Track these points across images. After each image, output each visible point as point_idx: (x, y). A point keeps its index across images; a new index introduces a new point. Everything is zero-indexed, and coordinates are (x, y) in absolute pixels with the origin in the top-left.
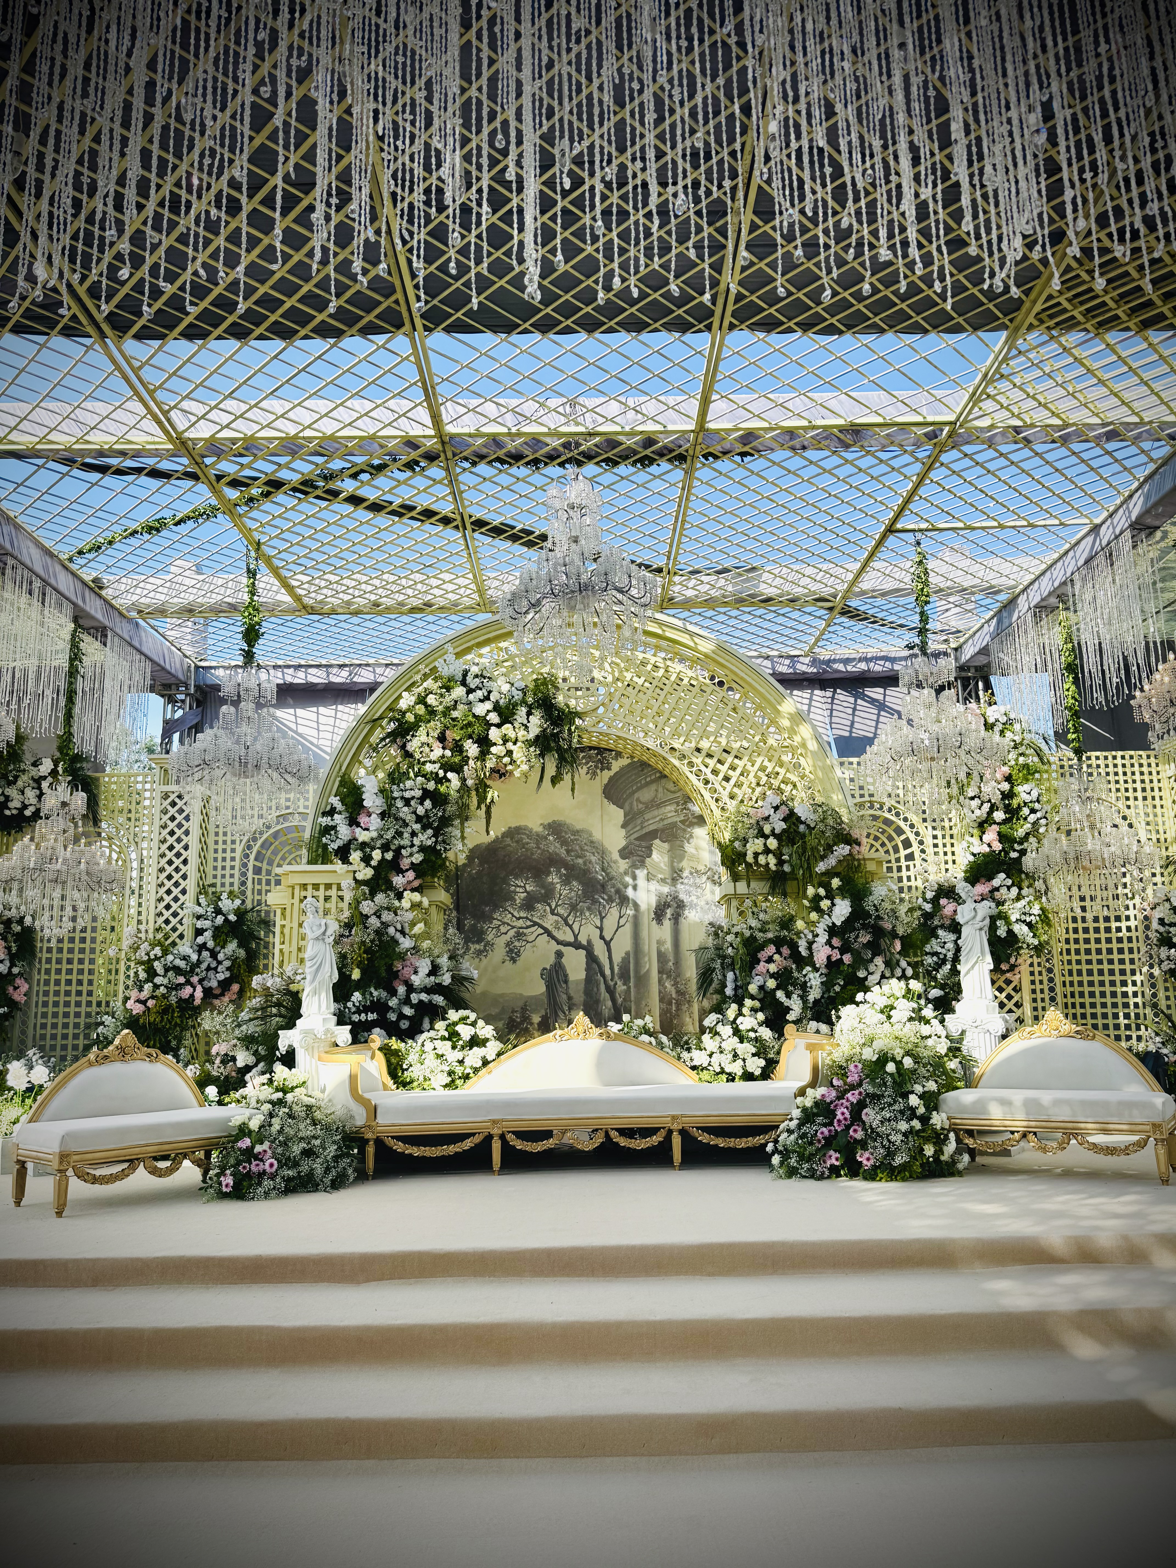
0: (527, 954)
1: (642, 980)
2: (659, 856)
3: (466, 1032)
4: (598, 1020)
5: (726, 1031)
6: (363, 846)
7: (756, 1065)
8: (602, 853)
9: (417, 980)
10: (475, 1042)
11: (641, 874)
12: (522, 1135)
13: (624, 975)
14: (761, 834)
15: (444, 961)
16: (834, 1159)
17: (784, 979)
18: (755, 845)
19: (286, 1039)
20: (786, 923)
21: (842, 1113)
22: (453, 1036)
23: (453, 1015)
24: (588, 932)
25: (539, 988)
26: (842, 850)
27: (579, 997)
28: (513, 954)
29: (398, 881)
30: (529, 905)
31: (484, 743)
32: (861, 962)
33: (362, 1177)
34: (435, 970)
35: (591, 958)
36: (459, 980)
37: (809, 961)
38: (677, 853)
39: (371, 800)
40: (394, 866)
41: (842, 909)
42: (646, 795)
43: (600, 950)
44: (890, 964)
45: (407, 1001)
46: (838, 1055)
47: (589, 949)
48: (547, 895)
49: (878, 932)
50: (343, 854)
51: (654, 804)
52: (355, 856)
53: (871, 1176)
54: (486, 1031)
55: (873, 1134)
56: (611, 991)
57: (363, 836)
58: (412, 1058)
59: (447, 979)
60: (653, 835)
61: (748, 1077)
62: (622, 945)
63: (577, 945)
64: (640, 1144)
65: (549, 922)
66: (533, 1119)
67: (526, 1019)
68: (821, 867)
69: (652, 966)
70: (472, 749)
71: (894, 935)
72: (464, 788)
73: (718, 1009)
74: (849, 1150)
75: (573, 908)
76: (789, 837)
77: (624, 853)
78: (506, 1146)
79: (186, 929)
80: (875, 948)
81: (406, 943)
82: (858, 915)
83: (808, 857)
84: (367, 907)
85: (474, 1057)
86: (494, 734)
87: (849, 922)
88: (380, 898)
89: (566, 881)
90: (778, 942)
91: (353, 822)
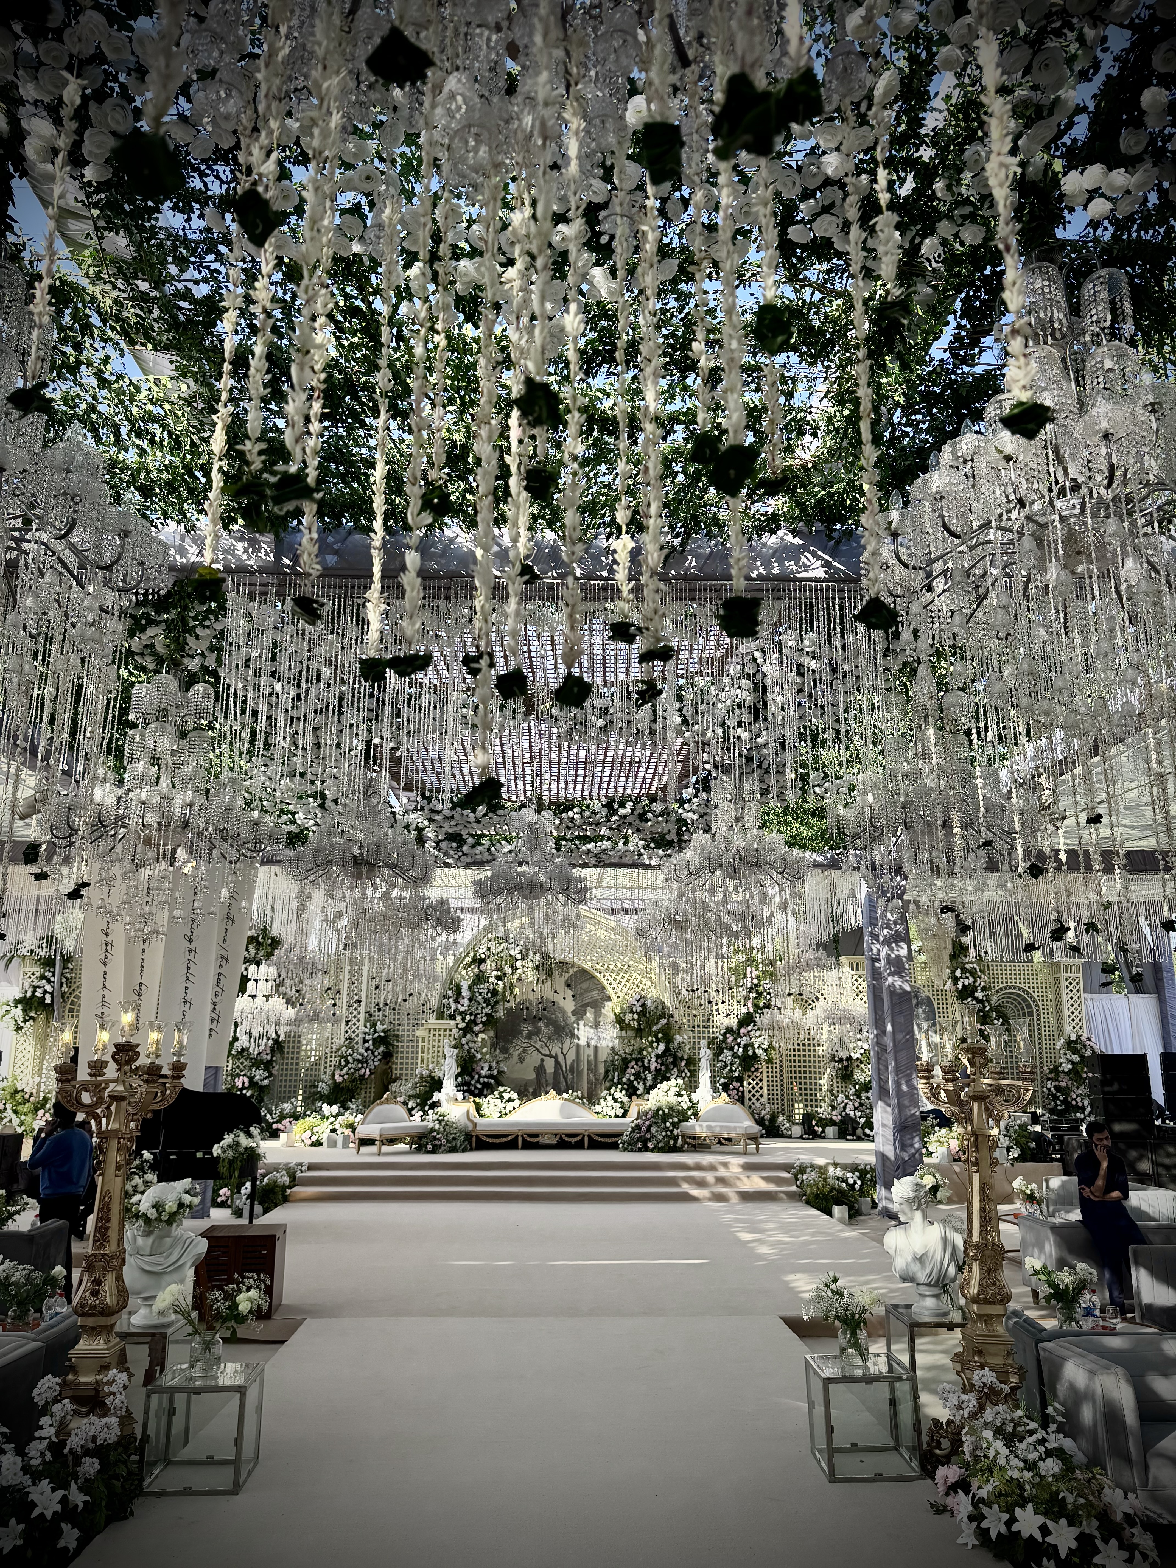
0: (528, 1059)
1: (580, 1073)
2: (590, 1015)
3: (506, 1096)
4: (559, 1093)
5: (610, 1098)
6: (461, 1013)
7: (620, 1112)
8: (564, 1012)
9: (483, 1073)
10: (510, 1100)
11: (581, 1023)
12: (530, 1136)
13: (572, 1070)
14: (632, 1012)
15: (494, 1064)
16: (640, 1145)
17: (637, 1076)
18: (629, 1017)
19: (436, 1096)
20: (641, 1050)
21: (644, 1129)
22: (501, 1098)
23: (501, 1089)
24: (555, 1049)
25: (533, 1076)
26: (664, 1021)
27: (551, 1081)
28: (521, 1060)
29: (476, 1029)
30: (529, 1036)
31: (514, 969)
32: (668, 1070)
33: (471, 1150)
34: (490, 1068)
35: (557, 1062)
36: (500, 1072)
37: (648, 1069)
38: (598, 1014)
39: (465, 993)
40: (474, 1022)
41: (662, 1047)
42: (585, 985)
43: (561, 1058)
44: (680, 1072)
45: (478, 1081)
46: (647, 1108)
47: (556, 1058)
48: (537, 1032)
49: (675, 1057)
50: (452, 1017)
51: (589, 990)
52: (459, 1018)
53: (652, 1151)
54: (515, 1096)
55: (653, 1136)
56: (565, 1078)
57: (462, 1009)
58: (485, 1106)
59: (495, 1072)
60: (587, 1005)
61: (617, 1116)
62: (571, 1056)
63: (550, 1056)
64: (573, 1140)
65: (538, 1045)
66: (534, 1130)
67: (527, 1090)
68: (654, 1028)
69: (584, 1067)
70: (509, 970)
71: (682, 1059)
72: (505, 987)
73: (609, 1089)
74: (645, 1141)
75: (549, 1038)
76: (643, 1013)
77: (574, 1013)
78: (523, 1139)
79: (360, 1039)
80: (675, 1064)
81: (479, 1056)
82: (667, 1049)
83: (650, 1023)
84: (464, 1041)
85: (510, 1106)
86: (519, 964)
87: (664, 1052)
88: (469, 1036)
89: (547, 1026)
90: (637, 1060)
91: (456, 1001)
